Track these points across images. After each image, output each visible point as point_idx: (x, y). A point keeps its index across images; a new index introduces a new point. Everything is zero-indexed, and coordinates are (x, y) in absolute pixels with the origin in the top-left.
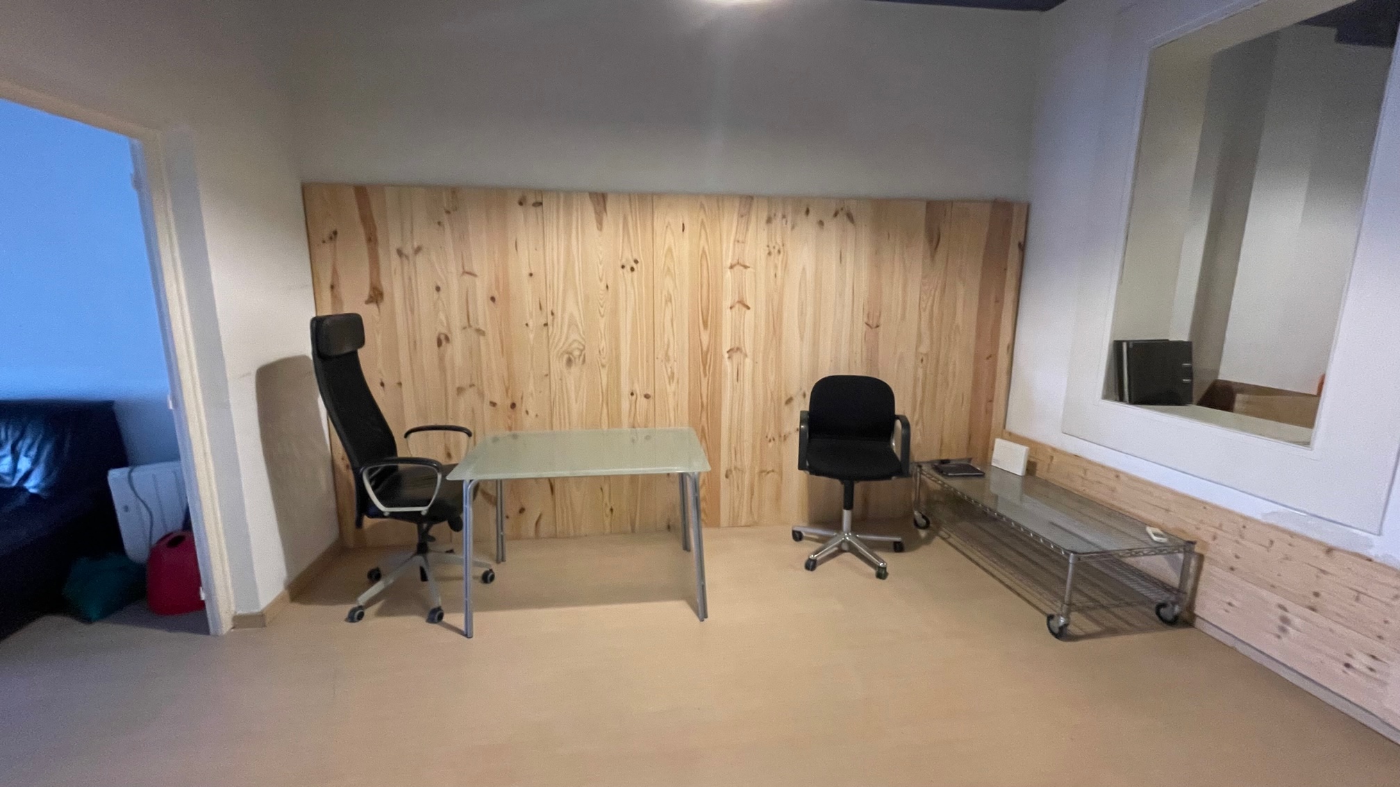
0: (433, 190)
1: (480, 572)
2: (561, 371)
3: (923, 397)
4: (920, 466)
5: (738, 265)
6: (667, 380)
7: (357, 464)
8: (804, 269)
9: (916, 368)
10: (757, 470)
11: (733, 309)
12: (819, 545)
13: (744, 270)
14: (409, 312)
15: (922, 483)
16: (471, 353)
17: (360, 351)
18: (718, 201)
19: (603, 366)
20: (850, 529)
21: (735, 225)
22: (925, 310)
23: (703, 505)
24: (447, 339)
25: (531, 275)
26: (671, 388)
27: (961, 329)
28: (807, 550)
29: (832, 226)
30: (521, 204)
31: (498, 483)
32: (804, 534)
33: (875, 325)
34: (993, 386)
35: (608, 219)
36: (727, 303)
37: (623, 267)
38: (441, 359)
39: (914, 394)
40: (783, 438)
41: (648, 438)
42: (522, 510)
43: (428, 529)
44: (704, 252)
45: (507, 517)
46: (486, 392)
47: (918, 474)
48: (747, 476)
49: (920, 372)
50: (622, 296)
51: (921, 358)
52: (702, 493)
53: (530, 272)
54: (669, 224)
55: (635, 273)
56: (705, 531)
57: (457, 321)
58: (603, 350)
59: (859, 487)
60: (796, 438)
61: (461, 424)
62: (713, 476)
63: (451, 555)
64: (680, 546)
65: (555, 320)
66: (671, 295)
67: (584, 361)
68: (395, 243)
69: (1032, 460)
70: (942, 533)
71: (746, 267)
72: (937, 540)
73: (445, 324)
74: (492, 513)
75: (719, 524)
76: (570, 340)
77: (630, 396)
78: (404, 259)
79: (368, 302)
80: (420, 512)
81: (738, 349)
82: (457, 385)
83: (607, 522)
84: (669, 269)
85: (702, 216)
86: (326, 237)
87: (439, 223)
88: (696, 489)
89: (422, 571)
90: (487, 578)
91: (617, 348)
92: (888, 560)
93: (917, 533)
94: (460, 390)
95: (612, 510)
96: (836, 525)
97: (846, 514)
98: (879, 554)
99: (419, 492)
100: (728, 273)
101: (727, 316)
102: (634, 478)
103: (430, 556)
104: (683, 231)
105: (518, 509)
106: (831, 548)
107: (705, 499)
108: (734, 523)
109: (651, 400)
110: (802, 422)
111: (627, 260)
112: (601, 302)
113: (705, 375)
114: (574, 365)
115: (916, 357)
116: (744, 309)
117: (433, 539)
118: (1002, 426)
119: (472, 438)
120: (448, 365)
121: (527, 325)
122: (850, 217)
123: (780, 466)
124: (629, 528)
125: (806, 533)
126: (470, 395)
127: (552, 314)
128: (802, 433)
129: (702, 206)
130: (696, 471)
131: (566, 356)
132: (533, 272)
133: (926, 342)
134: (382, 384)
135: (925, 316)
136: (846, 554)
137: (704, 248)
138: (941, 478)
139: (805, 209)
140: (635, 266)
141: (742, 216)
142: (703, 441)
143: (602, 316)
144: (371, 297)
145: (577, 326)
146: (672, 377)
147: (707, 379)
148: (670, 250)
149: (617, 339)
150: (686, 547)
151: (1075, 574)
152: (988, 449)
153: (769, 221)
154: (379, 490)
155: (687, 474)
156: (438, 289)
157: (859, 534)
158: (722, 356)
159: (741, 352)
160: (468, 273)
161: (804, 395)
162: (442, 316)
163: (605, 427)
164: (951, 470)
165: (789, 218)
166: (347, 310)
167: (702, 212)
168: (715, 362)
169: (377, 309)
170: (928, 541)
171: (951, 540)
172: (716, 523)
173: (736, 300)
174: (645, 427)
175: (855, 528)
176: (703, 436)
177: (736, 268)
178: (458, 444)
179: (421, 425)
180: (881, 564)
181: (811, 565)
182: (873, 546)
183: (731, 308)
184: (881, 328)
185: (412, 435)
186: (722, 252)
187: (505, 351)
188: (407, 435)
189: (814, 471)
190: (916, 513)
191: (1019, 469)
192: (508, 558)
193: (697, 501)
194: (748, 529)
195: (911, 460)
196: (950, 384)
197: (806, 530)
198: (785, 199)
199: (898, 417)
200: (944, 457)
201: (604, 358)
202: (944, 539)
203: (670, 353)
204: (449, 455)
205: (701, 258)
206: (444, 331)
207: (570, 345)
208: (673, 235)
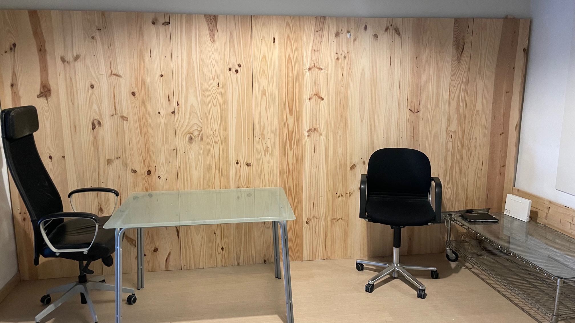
0: (88, 12)
1: (126, 296)
2: (185, 146)
3: (452, 163)
4: (451, 215)
5: (315, 67)
6: (263, 154)
7: (35, 218)
8: (363, 70)
9: (447, 144)
10: (330, 218)
11: (311, 100)
12: (377, 273)
13: (319, 71)
14: (71, 104)
15: (452, 228)
16: (117, 133)
17: (34, 134)
18: (299, 19)
19: (216, 142)
20: (398, 262)
21: (312, 38)
22: (453, 100)
23: (290, 244)
24: (99, 123)
25: (162, 76)
26: (266, 159)
27: (480, 113)
28: (366, 277)
29: (384, 39)
30: (154, 23)
31: (139, 230)
32: (365, 266)
33: (416, 111)
34: (505, 156)
35: (219, 34)
36: (306, 96)
37: (230, 70)
38: (95, 138)
39: (446, 161)
40: (348, 194)
41: (249, 195)
42: (156, 250)
43: (88, 265)
44: (289, 58)
45: (145, 255)
46: (129, 162)
47: (449, 221)
48: (322, 223)
49: (450, 144)
50: (229, 91)
51: (450, 134)
52: (290, 235)
53: (161, 74)
54: (264, 37)
55: (239, 74)
56: (292, 264)
57: (107, 109)
58: (216, 131)
59: (405, 231)
60: (357, 196)
61: (110, 187)
62: (297, 223)
63: (103, 284)
64: (273, 275)
65: (180, 109)
66: (265, 90)
67: (202, 139)
68: (59, 51)
69: (534, 210)
70: (467, 264)
71: (320, 69)
72: (464, 270)
73: (98, 113)
74: (134, 252)
75: (302, 259)
76: (192, 123)
77: (236, 164)
78: (66, 63)
79: (39, 97)
80: (83, 252)
81: (315, 129)
82: (107, 158)
83: (219, 257)
84: (264, 71)
85: (288, 30)
86: (7, 49)
87: (93, 38)
88: (285, 233)
89: (82, 295)
90: (131, 300)
91: (226, 129)
92: (428, 284)
93: (450, 264)
94: (109, 162)
95: (222, 249)
96: (387, 258)
97: (396, 251)
98: (420, 280)
99: (81, 238)
100: (308, 74)
101: (307, 107)
102: (238, 225)
103: (89, 284)
104: (274, 43)
105: (153, 249)
106: (385, 276)
107: (291, 240)
108: (313, 258)
109: (251, 167)
110: (362, 183)
111: (233, 65)
112: (214, 96)
113: (291, 149)
114: (194, 143)
115: (447, 134)
116: (319, 100)
117: (91, 272)
118: (512, 185)
119: (119, 197)
120: (100, 143)
121: (159, 113)
122: (397, 31)
123: (347, 216)
124: (236, 263)
125: (367, 265)
126: (117, 163)
127: (178, 105)
128: (362, 191)
129: (288, 24)
130: (285, 220)
131: (188, 136)
132: (163, 74)
133: (455, 123)
134: (50, 157)
135: (454, 103)
136: (396, 280)
137: (289, 55)
138: (467, 224)
139: (364, 26)
140: (239, 69)
141: (317, 31)
142: (290, 197)
143: (215, 106)
144: (41, 93)
145: (196, 114)
146: (266, 150)
147: (292, 151)
148: (264, 57)
149: (226, 123)
150: (278, 276)
151: (562, 293)
152: (502, 202)
153: (337, 35)
154: (50, 236)
155: (278, 222)
156: (92, 87)
157: (405, 265)
158: (304, 135)
159: (318, 131)
160: (114, 74)
161: (364, 163)
162: (95, 107)
163: (217, 188)
164: (475, 218)
165: (352, 33)
166: (24, 103)
167: (288, 28)
168: (298, 139)
169: (46, 101)
170: (456, 270)
171: (473, 269)
172: (300, 258)
173: (313, 94)
174: (247, 187)
175: (402, 261)
176: (289, 193)
177: (313, 70)
178: (107, 201)
179: (80, 188)
180: (421, 288)
181: (370, 288)
182: (416, 274)
183: (310, 99)
184: (421, 113)
185: (74, 195)
186: (302, 58)
187: (143, 132)
188: (70, 195)
189: (372, 219)
190: (448, 249)
191: (525, 217)
192: (146, 285)
193: (286, 241)
194: (323, 262)
195: (443, 210)
196: (473, 154)
197: (366, 263)
198: (349, 19)
199: (433, 179)
200: (468, 208)
201: (216, 137)
202: (469, 269)
203: (265, 132)
204: (101, 210)
205: (288, 62)
206: (97, 117)
207: (191, 128)
208: (267, 45)
